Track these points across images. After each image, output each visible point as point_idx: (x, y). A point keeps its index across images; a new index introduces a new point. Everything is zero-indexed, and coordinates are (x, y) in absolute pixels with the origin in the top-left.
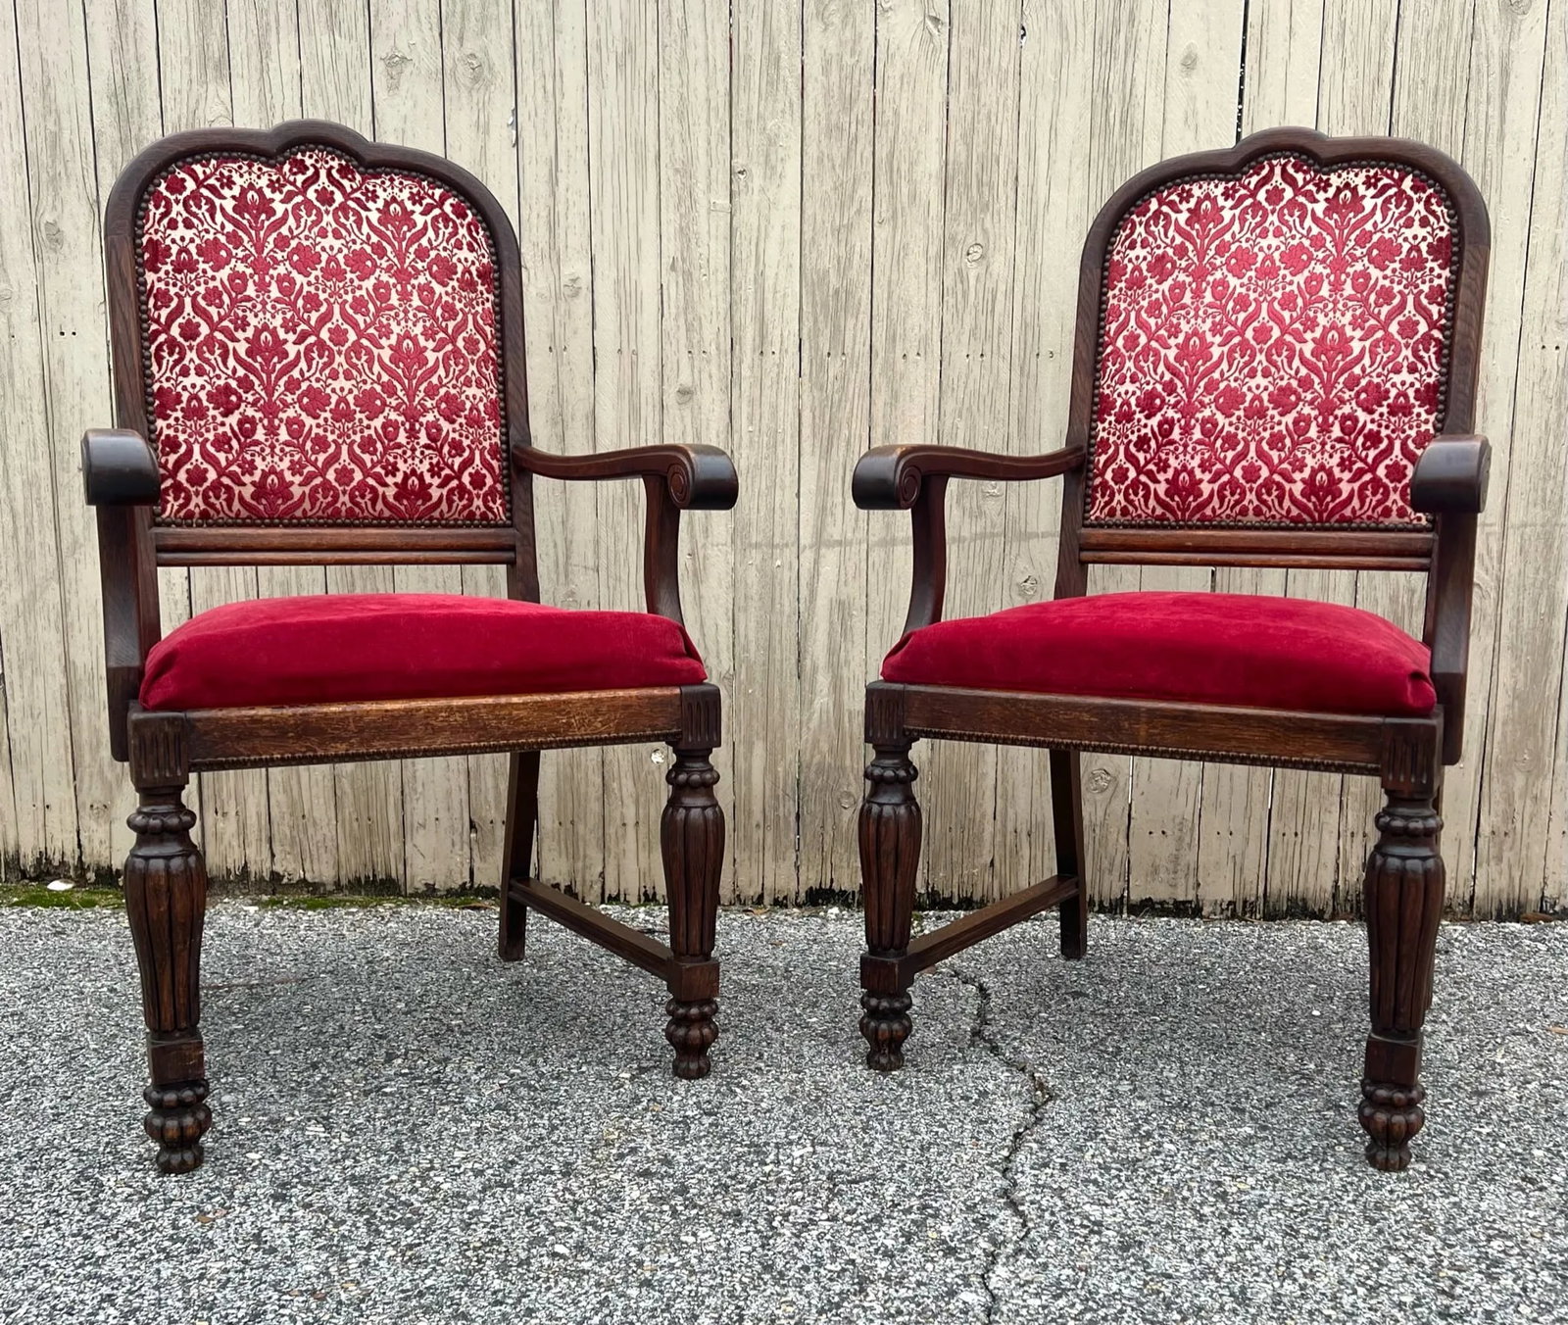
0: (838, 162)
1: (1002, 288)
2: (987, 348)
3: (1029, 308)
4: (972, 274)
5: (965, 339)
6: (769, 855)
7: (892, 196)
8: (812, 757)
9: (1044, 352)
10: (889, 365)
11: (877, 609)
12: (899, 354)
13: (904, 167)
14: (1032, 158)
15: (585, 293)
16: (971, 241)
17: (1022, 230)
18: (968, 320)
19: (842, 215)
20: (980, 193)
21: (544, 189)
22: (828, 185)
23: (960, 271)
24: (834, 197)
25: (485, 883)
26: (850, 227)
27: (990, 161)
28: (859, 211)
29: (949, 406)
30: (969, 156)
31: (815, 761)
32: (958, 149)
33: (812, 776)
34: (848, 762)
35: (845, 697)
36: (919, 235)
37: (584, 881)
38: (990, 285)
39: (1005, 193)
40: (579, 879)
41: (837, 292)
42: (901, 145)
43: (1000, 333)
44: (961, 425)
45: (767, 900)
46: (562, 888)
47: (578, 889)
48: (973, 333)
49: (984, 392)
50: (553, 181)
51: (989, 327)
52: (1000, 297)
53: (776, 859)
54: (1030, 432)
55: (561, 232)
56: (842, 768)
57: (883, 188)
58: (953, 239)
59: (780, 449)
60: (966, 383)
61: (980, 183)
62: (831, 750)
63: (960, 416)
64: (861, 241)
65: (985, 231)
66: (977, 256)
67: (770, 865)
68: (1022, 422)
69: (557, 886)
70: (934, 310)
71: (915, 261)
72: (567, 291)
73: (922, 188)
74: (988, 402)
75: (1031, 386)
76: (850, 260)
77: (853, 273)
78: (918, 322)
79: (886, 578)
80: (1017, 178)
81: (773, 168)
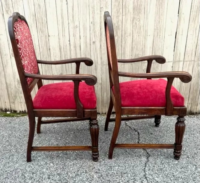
0: (117, 6)
1: (142, 25)
2: (140, 35)
3: (146, 28)
4: (138, 24)
5: (136, 33)
6: (107, 107)
7: (125, 11)
9: (148, 35)
10: (125, 37)
13: (127, 7)
14: (147, 5)
15: (78, 27)
16: (137, 18)
17: (146, 16)
18: (137, 30)
19: (118, 14)
20: (139, 11)
22: (116, 10)
23: (136, 23)
24: (116, 12)
26: (119, 16)
27: (141, 5)
28: (120, 13)
29: (134, 44)
30: (138, 4)
32: (136, 3)
36: (129, 17)
38: (140, 25)
39: (143, 10)
41: (117, 26)
42: (127, 3)
48: (138, 32)
50: (73, 10)
51: (140, 31)
55: (74, 18)
57: (124, 10)
58: (135, 18)
60: (136, 40)
61: (139, 9)
64: (120, 18)
65: (140, 17)
66: (138, 20)
68: (144, 46)
70: (132, 29)
71: (129, 22)
72: (76, 27)
73: (130, 10)
75: (146, 41)
76: (119, 21)
77: (119, 23)
78: (129, 31)
79: (124, 69)
80: (145, 8)
81: (107, 7)
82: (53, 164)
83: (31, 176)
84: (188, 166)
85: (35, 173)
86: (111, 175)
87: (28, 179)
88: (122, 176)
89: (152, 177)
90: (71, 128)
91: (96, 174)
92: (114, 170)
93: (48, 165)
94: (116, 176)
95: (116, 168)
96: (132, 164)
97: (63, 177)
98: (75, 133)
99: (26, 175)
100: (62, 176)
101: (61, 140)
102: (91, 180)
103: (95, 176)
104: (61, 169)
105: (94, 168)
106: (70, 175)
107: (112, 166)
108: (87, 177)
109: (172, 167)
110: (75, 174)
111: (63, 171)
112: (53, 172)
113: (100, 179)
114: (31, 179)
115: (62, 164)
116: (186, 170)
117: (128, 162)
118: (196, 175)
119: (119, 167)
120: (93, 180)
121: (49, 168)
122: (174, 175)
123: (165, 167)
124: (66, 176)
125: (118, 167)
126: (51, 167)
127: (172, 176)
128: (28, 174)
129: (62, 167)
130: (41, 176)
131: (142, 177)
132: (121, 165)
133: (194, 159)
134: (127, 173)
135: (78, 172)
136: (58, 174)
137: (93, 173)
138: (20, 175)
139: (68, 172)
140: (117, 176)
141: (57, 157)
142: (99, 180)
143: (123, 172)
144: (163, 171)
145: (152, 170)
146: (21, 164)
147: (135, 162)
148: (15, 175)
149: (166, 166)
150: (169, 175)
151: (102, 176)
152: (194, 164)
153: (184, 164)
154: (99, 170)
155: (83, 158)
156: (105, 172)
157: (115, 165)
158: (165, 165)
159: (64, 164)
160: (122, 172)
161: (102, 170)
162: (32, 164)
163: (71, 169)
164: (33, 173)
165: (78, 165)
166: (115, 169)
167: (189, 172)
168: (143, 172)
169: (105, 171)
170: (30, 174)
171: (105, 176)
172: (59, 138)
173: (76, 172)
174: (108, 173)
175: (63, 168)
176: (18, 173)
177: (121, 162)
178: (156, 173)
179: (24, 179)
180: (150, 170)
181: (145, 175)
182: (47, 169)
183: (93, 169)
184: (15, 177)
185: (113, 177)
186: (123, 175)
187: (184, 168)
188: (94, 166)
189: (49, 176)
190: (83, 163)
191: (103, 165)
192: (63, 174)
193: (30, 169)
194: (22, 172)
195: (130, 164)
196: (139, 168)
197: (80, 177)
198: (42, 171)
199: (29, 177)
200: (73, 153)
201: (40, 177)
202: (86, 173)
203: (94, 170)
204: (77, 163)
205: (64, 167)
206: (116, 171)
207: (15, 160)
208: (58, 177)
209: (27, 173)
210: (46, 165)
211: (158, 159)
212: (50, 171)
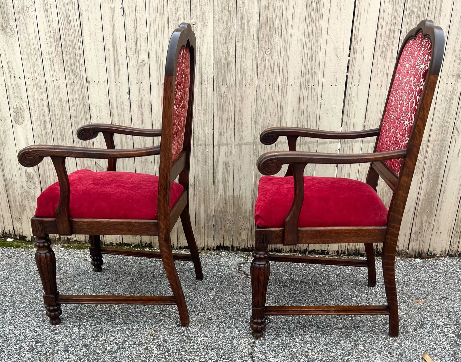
0: (225, 21)
1: (276, 63)
2: (271, 83)
3: (285, 70)
4: (267, 59)
5: (264, 80)
6: (206, 236)
8: (218, 208)
9: (289, 85)
10: (241, 88)
11: (237, 164)
12: (244, 85)
13: (246, 22)
14: (287, 19)
15: (147, 65)
16: (266, 48)
17: (283, 44)
18: (266, 74)
19: (226, 39)
20: (270, 31)
21: (133, 30)
22: (222, 29)
23: (263, 58)
24: (223, 33)
25: (126, 242)
26: (229, 43)
27: (273, 20)
28: (231, 37)
29: (259, 102)
30: (267, 18)
31: (219, 209)
32: (263, 16)
33: (218, 214)
34: (228, 210)
35: (228, 191)
36: (251, 45)
37: (154, 242)
38: (272, 62)
39: (278, 31)
40: (152, 242)
41: (225, 64)
42: (245, 15)
43: (275, 78)
44: (263, 108)
45: (206, 248)
46: (148, 244)
47: (152, 244)
48: (267, 78)
49: (270, 97)
50: (135, 27)
51: (272, 76)
52: (276, 66)
53: (208, 237)
54: (284, 110)
55: (138, 44)
56: (226, 212)
57: (239, 30)
58: (261, 47)
59: (207, 115)
60: (265, 94)
61: (270, 28)
62: (223, 207)
63: (263, 105)
64: (232, 47)
65: (271, 44)
66: (269, 53)
67: (206, 239)
68: (281, 107)
69: (146, 243)
70: (255, 71)
71: (249, 54)
72: (141, 64)
73: (252, 30)
74: (271, 100)
75: (285, 96)
76: (229, 54)
77: (229, 58)
78: (250, 75)
79: (239, 155)
80: (282, 26)
81: (204, 23)
82: (79, 329)
83: (32, 347)
84: (341, 341)
85: (41, 342)
86: (186, 350)
87: (26, 350)
88: (207, 353)
89: (265, 356)
90: (127, 270)
91: (158, 348)
92: (194, 343)
93: (69, 330)
94: (195, 351)
95: (199, 340)
96: (231, 333)
97: (93, 350)
98: (133, 279)
99: (23, 345)
100: (93, 348)
101: (102, 290)
102: (146, 358)
103: (155, 351)
104: (92, 337)
105: (157, 338)
106: (108, 348)
107: (192, 336)
108: (140, 351)
109: (308, 341)
110: (117, 346)
111: (95, 340)
112: (75, 342)
113: (163, 356)
114: (32, 351)
115: (96, 329)
116: (334, 348)
117: (225, 330)
118: (352, 356)
119: (205, 338)
120: (149, 357)
121: (71, 335)
122: (308, 355)
123: (294, 341)
124: (100, 349)
125: (203, 338)
126: (74, 333)
127: (304, 357)
128: (27, 343)
129: (95, 334)
130: (53, 346)
131: (245, 356)
132: (209, 335)
133: (356, 331)
134: (218, 348)
135: (124, 343)
136: (86, 346)
137: (152, 346)
138: (13, 344)
139: (105, 342)
140: (198, 353)
141: (90, 317)
142: (162, 358)
143: (211, 347)
144: (288, 348)
145: (268, 345)
146: (18, 326)
147: (239, 331)
148: (4, 343)
149: (297, 339)
150: (298, 355)
151: (168, 351)
152: (353, 339)
153: (334, 338)
154: (166, 341)
155: (139, 322)
156: (177, 345)
157: (199, 334)
158: (295, 339)
159: (101, 330)
160: (209, 346)
161: (171, 342)
162: (39, 327)
163: (112, 338)
164: (38, 341)
165: (127, 333)
166: (197, 341)
167: (339, 351)
168: (250, 347)
169: (176, 343)
170: (31, 343)
171: (175, 351)
172: (101, 287)
173: (120, 344)
174: (182, 347)
175: (97, 336)
176: (9, 340)
177: (211, 331)
178: (275, 351)
179: (19, 351)
180: (263, 345)
181: (251, 353)
182: (66, 336)
183: (154, 339)
184: (3, 346)
185: (190, 354)
186: (209, 351)
187: (332, 345)
188: (157, 336)
189: (68, 347)
190: (138, 330)
191: (174, 334)
192: (95, 345)
193: (33, 335)
194: (16, 340)
195: (229, 334)
196: (243, 342)
197: (127, 352)
198: (56, 338)
199: (28, 348)
200: (122, 312)
201: (50, 348)
202: (139, 345)
203: (156, 341)
204: (125, 330)
205: (99, 335)
206: (197, 343)
207: (8, 319)
208: (85, 349)
209: (26, 340)
210: (66, 330)
211: (284, 328)
212: (71, 340)
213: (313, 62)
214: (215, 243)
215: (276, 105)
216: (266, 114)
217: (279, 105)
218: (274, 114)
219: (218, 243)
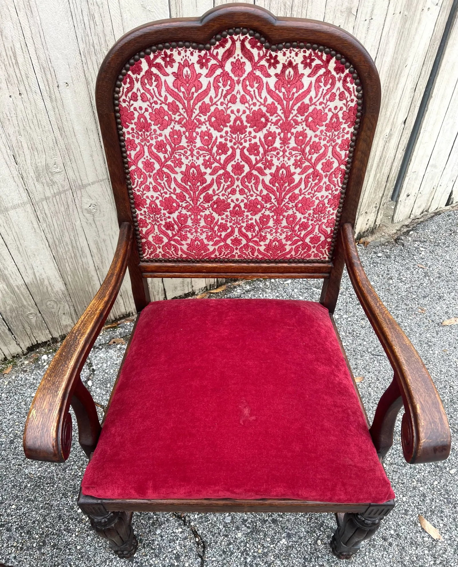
1: (18, 46)
2: (22, 88)
3: (42, 56)
9: (61, 84)
11: (11, 242)
34: (25, 303)
35: (12, 281)
38: (8, 45)
43: (27, 77)
44: (22, 139)
45: (9, 358)
49: (30, 117)
51: (19, 75)
52: (19, 52)
53: (6, 345)
54: (68, 133)
56: (24, 306)
60: (16, 114)
63: (20, 135)
67: (4, 347)
74: (35, 122)
75: (60, 108)
79: (10, 228)
213: (99, 28)
214: (22, 346)
215: (48, 127)
216: (33, 148)
217: (55, 127)
218: (51, 145)
219: (26, 344)
